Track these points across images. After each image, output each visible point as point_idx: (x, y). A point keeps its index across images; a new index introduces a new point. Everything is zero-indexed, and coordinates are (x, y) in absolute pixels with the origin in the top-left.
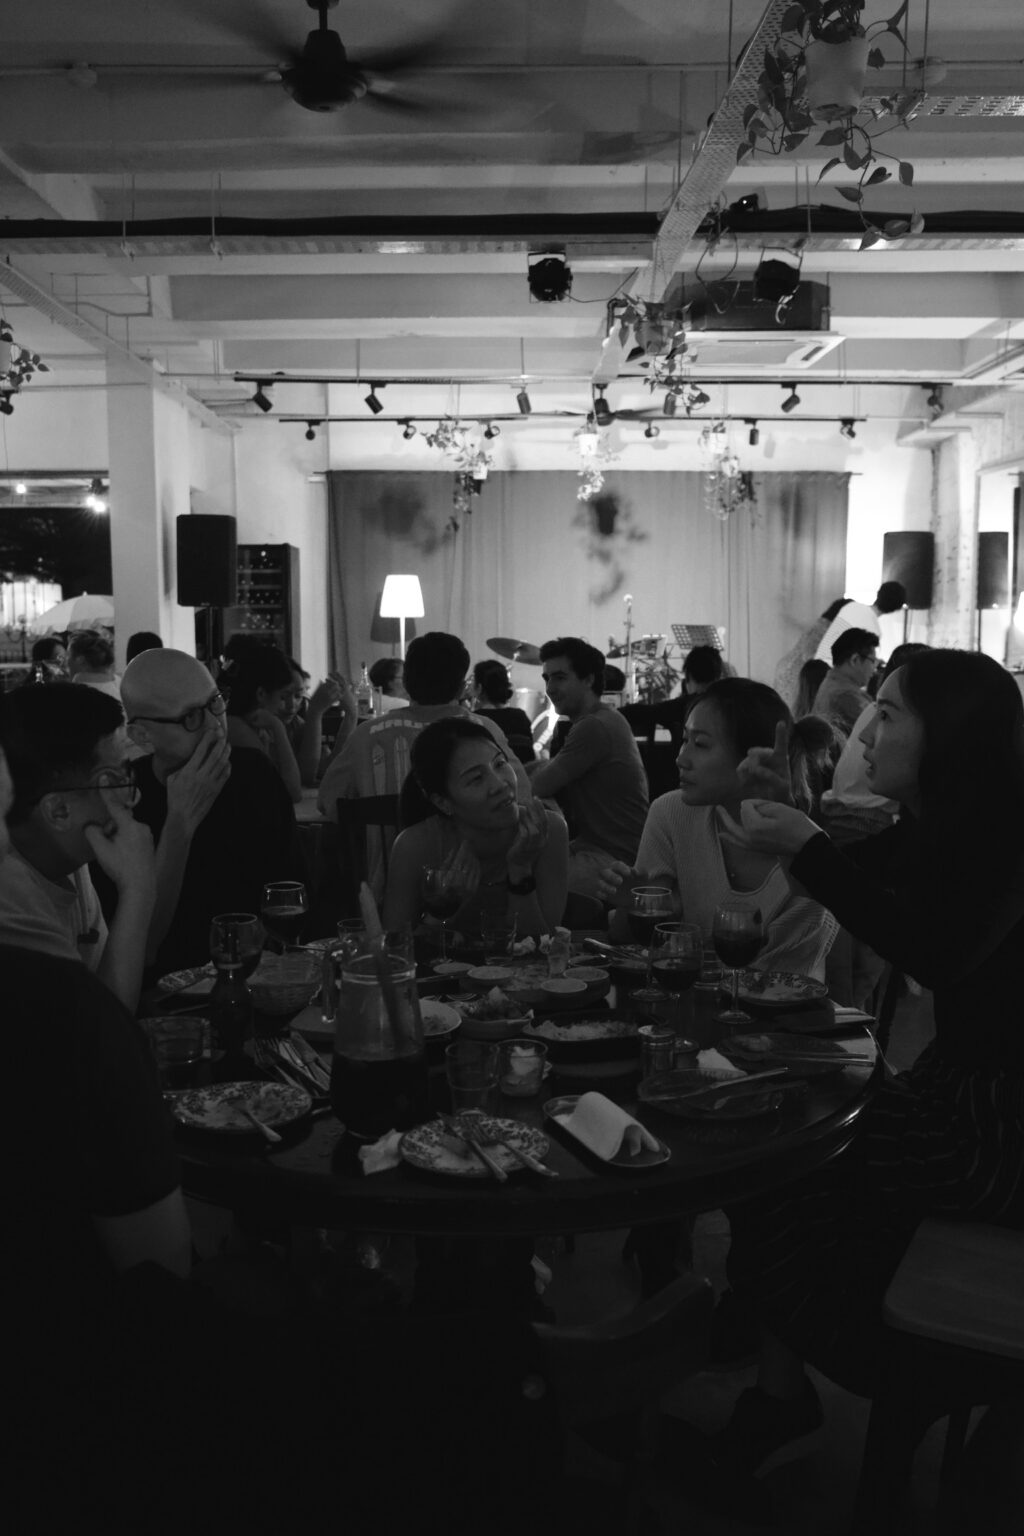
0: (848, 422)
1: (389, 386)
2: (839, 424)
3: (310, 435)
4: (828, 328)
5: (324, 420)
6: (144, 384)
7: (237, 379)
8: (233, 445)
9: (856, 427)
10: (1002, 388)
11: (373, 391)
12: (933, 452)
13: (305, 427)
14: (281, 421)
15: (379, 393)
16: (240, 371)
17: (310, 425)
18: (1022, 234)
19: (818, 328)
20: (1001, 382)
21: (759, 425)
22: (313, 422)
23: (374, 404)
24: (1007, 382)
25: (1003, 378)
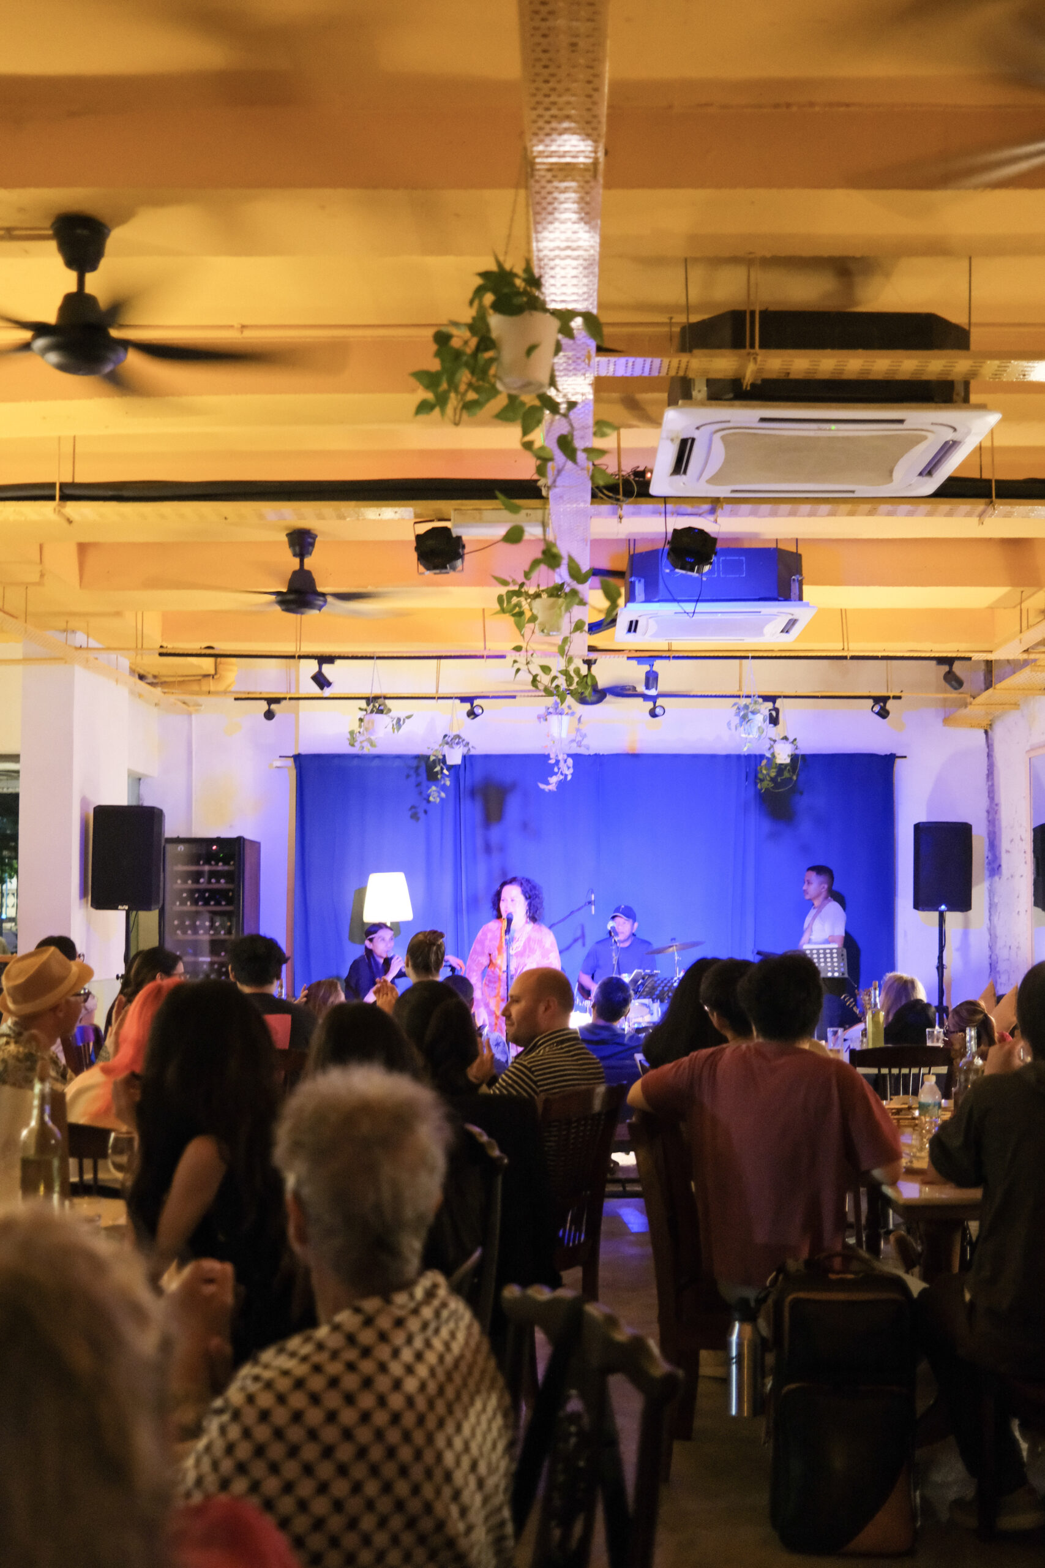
0: (881, 701)
1: (338, 662)
2: (871, 702)
3: (269, 715)
4: (801, 599)
5: (285, 699)
6: (61, 659)
7: (161, 654)
8: (191, 725)
9: (890, 705)
10: (1026, 663)
11: (320, 668)
12: (986, 732)
13: (263, 706)
14: (236, 699)
15: (328, 670)
16: (165, 645)
17: (269, 704)
18: (1043, 501)
19: (787, 598)
20: (1025, 656)
21: (779, 703)
22: (271, 701)
23: (321, 681)
24: (1032, 656)
25: (1026, 651)
